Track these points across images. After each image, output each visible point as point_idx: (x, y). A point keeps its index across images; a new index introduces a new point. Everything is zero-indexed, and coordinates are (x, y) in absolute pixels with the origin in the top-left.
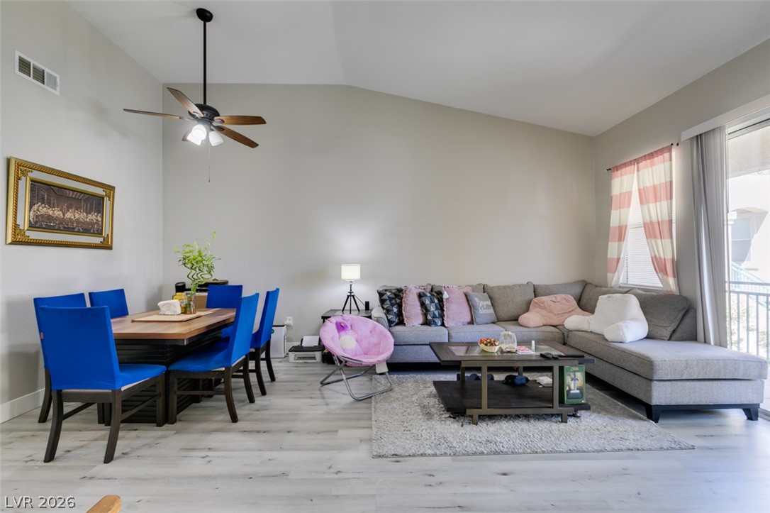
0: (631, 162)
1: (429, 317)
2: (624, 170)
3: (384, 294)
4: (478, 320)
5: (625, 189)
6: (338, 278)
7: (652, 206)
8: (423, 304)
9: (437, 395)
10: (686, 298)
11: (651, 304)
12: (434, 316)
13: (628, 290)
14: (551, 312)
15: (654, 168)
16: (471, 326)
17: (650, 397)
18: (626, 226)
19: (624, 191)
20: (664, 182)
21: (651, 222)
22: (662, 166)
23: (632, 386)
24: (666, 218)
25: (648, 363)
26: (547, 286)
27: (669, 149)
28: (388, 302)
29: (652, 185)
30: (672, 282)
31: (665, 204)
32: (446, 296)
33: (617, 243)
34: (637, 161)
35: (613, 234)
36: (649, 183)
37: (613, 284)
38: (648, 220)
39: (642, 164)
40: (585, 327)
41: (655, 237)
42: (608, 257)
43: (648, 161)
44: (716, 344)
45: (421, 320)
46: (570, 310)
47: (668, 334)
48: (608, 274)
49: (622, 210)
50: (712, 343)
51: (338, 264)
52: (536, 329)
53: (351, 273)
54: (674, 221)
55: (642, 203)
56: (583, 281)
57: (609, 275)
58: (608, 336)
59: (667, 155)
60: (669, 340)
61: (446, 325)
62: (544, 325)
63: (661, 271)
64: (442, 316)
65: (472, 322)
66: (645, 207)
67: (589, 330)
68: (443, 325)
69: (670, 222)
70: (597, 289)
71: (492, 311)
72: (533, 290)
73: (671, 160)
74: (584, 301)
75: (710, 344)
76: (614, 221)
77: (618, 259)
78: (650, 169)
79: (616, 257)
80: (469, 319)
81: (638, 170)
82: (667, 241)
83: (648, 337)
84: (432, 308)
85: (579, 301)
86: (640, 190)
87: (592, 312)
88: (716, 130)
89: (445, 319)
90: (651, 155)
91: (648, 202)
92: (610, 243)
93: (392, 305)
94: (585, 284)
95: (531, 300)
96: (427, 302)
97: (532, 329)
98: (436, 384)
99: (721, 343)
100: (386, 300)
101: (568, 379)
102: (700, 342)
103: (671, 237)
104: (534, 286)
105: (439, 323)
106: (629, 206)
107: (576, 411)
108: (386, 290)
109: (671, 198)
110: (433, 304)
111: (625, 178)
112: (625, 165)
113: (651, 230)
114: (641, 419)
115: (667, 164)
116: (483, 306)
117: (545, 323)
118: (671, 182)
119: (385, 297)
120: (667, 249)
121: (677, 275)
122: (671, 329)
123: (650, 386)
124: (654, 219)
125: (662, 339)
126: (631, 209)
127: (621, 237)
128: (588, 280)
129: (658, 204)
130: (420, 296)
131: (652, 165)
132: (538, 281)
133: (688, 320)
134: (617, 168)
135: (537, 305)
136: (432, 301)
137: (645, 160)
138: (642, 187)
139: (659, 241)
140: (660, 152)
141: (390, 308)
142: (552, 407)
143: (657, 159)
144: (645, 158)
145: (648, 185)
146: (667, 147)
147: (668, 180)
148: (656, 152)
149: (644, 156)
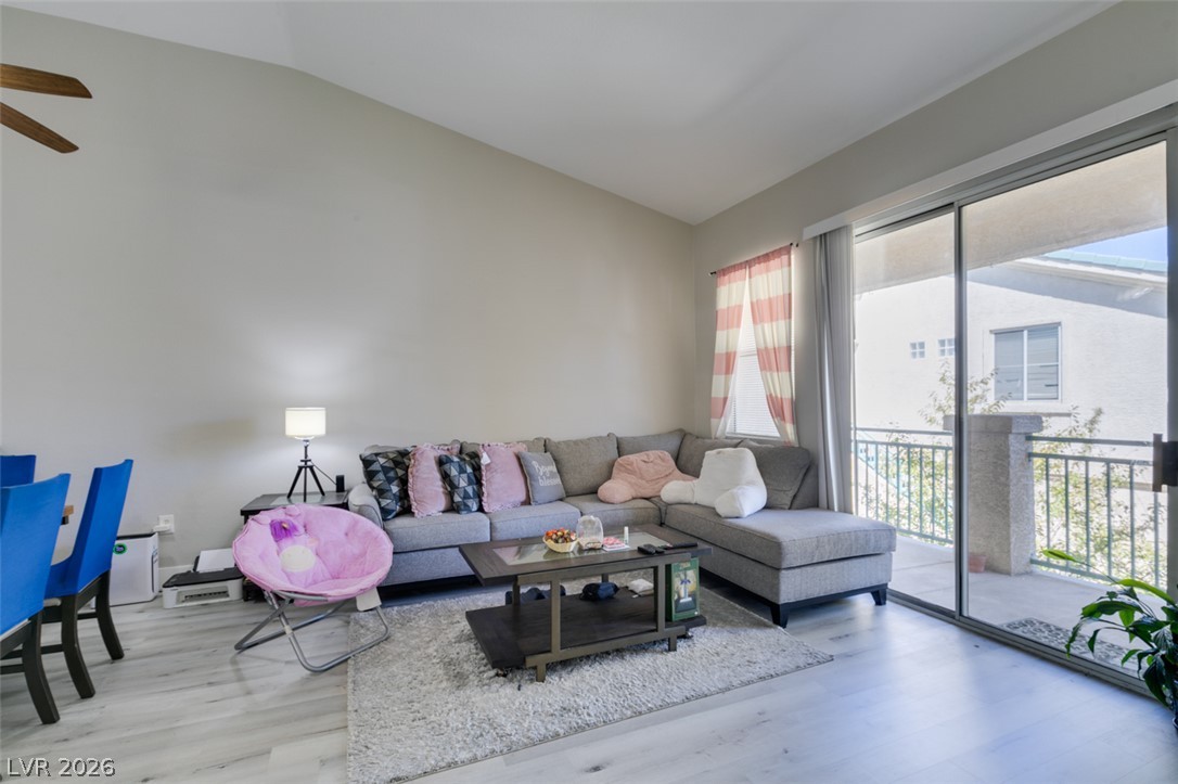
0: (741, 264)
1: (457, 499)
2: (732, 274)
3: (373, 462)
4: (537, 497)
5: (733, 303)
6: (279, 435)
7: (767, 326)
8: (446, 477)
9: (473, 636)
10: (807, 452)
11: (770, 459)
12: (466, 496)
13: (739, 442)
14: (642, 478)
15: (770, 274)
16: (528, 507)
17: (777, 594)
18: (735, 353)
19: (733, 304)
20: (781, 294)
21: (766, 348)
22: (779, 272)
23: (752, 580)
24: (784, 343)
25: (774, 545)
26: (634, 438)
27: (787, 250)
28: (381, 476)
29: (767, 297)
30: (790, 429)
31: (782, 324)
32: (485, 460)
33: (723, 376)
34: (749, 264)
35: (719, 364)
36: (763, 296)
37: (719, 434)
38: (762, 346)
39: (756, 268)
40: (688, 497)
41: (771, 369)
42: (713, 395)
43: (762, 265)
44: (840, 511)
45: (442, 503)
46: (667, 473)
47: (787, 500)
48: (712, 420)
49: (731, 331)
50: (836, 509)
51: (279, 408)
52: (623, 506)
53: (306, 423)
54: (793, 348)
55: (755, 321)
56: (681, 430)
57: (714, 421)
58: (720, 510)
59: (785, 258)
60: (790, 509)
61: (486, 509)
62: (634, 499)
63: (778, 415)
64: (479, 495)
65: (527, 502)
66: (759, 327)
67: (694, 502)
68: (481, 509)
69: (789, 348)
70: (699, 441)
71: (558, 481)
72: (616, 446)
73: (790, 265)
74: (683, 459)
75: (833, 510)
76: (720, 346)
77: (725, 399)
78: (765, 276)
79: (722, 396)
80: (523, 497)
81: (750, 277)
82: (784, 375)
83: (767, 507)
84: (463, 483)
85: (677, 460)
86: (752, 304)
87: (697, 475)
88: (842, 230)
89: (484, 499)
90: (766, 257)
91: (762, 321)
92: (715, 377)
93: (390, 481)
94: (683, 435)
95: (614, 461)
96: (454, 472)
97: (618, 506)
98: (471, 616)
99: (845, 509)
100: (377, 472)
101: (676, 582)
102: (823, 509)
103: (790, 370)
104: (617, 439)
105: (475, 508)
106: (738, 326)
107: (687, 630)
108: (377, 455)
109: (790, 317)
110: (464, 476)
111: (735, 286)
112: (734, 268)
113: (767, 359)
114: (766, 626)
115: (786, 269)
116: (544, 473)
117: (634, 495)
118: (790, 295)
119: (375, 467)
120: (785, 385)
121: (796, 421)
122: (791, 494)
123: (777, 578)
124: (770, 345)
125: (782, 508)
126: (741, 330)
127: (729, 370)
128: (687, 428)
129: (774, 323)
130: (441, 462)
131: (768, 270)
132: (624, 431)
133: (809, 480)
134: (725, 272)
135: (623, 469)
136: (462, 471)
137: (759, 263)
138: (755, 300)
139: (775, 374)
140: (777, 253)
141: (386, 487)
142: (656, 630)
143: (774, 263)
144: (759, 260)
145: (762, 298)
146: (785, 247)
147: (787, 292)
148: (773, 252)
149: (759, 257)
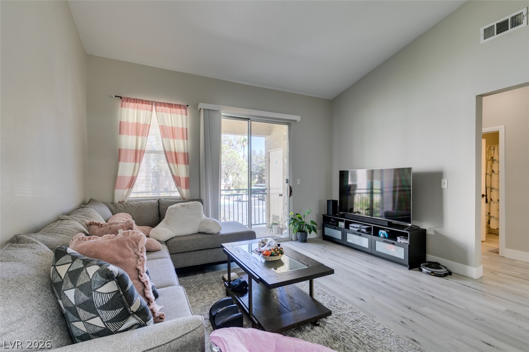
0: (149, 102)
2: (140, 105)
5: (140, 121)
7: (171, 140)
13: (157, 201)
15: (173, 115)
18: (143, 150)
20: (180, 126)
21: (171, 152)
22: (180, 116)
27: (186, 107)
29: (170, 126)
30: (184, 191)
31: (181, 141)
33: (130, 164)
34: (157, 104)
35: (127, 156)
38: (167, 150)
39: (161, 108)
41: (173, 163)
43: (168, 109)
48: (117, 190)
49: (139, 137)
55: (162, 136)
57: (119, 191)
59: (184, 110)
63: (179, 185)
66: (166, 139)
73: (186, 115)
76: (127, 145)
77: (133, 178)
78: (169, 114)
79: (130, 175)
81: (156, 111)
86: (161, 126)
90: (170, 105)
91: (168, 137)
106: (147, 135)
112: (142, 101)
113: (171, 157)
115: (184, 116)
118: (187, 129)
120: (182, 171)
121: (187, 187)
124: (173, 150)
127: (136, 159)
129: (176, 140)
131: (172, 112)
134: (131, 100)
139: (176, 165)
140: (180, 106)
143: (176, 110)
144: (164, 104)
145: (167, 125)
146: (184, 106)
147: (185, 127)
148: (176, 105)
149: (164, 103)
